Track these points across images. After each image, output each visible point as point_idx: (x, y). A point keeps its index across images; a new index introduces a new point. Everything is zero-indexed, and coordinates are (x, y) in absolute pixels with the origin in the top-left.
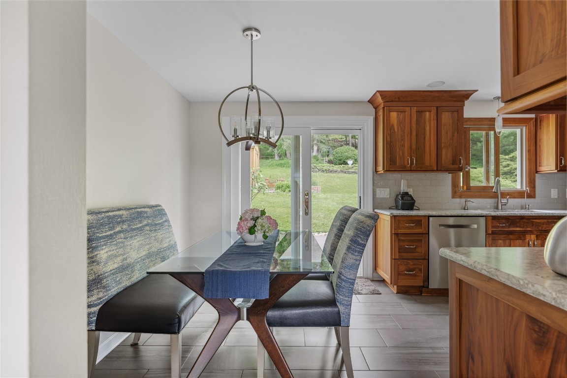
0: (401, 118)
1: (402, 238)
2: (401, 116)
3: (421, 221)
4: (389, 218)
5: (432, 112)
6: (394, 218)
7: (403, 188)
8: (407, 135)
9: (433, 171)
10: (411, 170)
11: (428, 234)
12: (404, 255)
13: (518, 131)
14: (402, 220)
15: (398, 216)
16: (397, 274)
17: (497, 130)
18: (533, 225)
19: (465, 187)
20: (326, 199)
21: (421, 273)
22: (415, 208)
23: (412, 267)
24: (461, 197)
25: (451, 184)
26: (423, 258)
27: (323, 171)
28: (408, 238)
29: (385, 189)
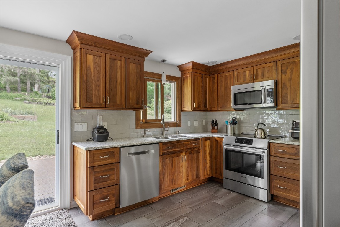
0: (97, 61)
1: (97, 170)
2: (97, 60)
3: (114, 152)
4: (84, 153)
5: (122, 61)
6: (89, 152)
7: (99, 122)
8: (103, 78)
9: (122, 109)
10: (105, 108)
11: (120, 162)
12: (99, 185)
13: (172, 84)
14: (98, 153)
15: (93, 150)
16: (91, 203)
17: (163, 82)
18: (184, 146)
19: (144, 120)
20: (40, 126)
21: (114, 197)
22: (109, 138)
23: (105, 194)
24: (141, 128)
25: (135, 119)
26: (115, 184)
27: (42, 104)
28: (102, 169)
29: (82, 123)
